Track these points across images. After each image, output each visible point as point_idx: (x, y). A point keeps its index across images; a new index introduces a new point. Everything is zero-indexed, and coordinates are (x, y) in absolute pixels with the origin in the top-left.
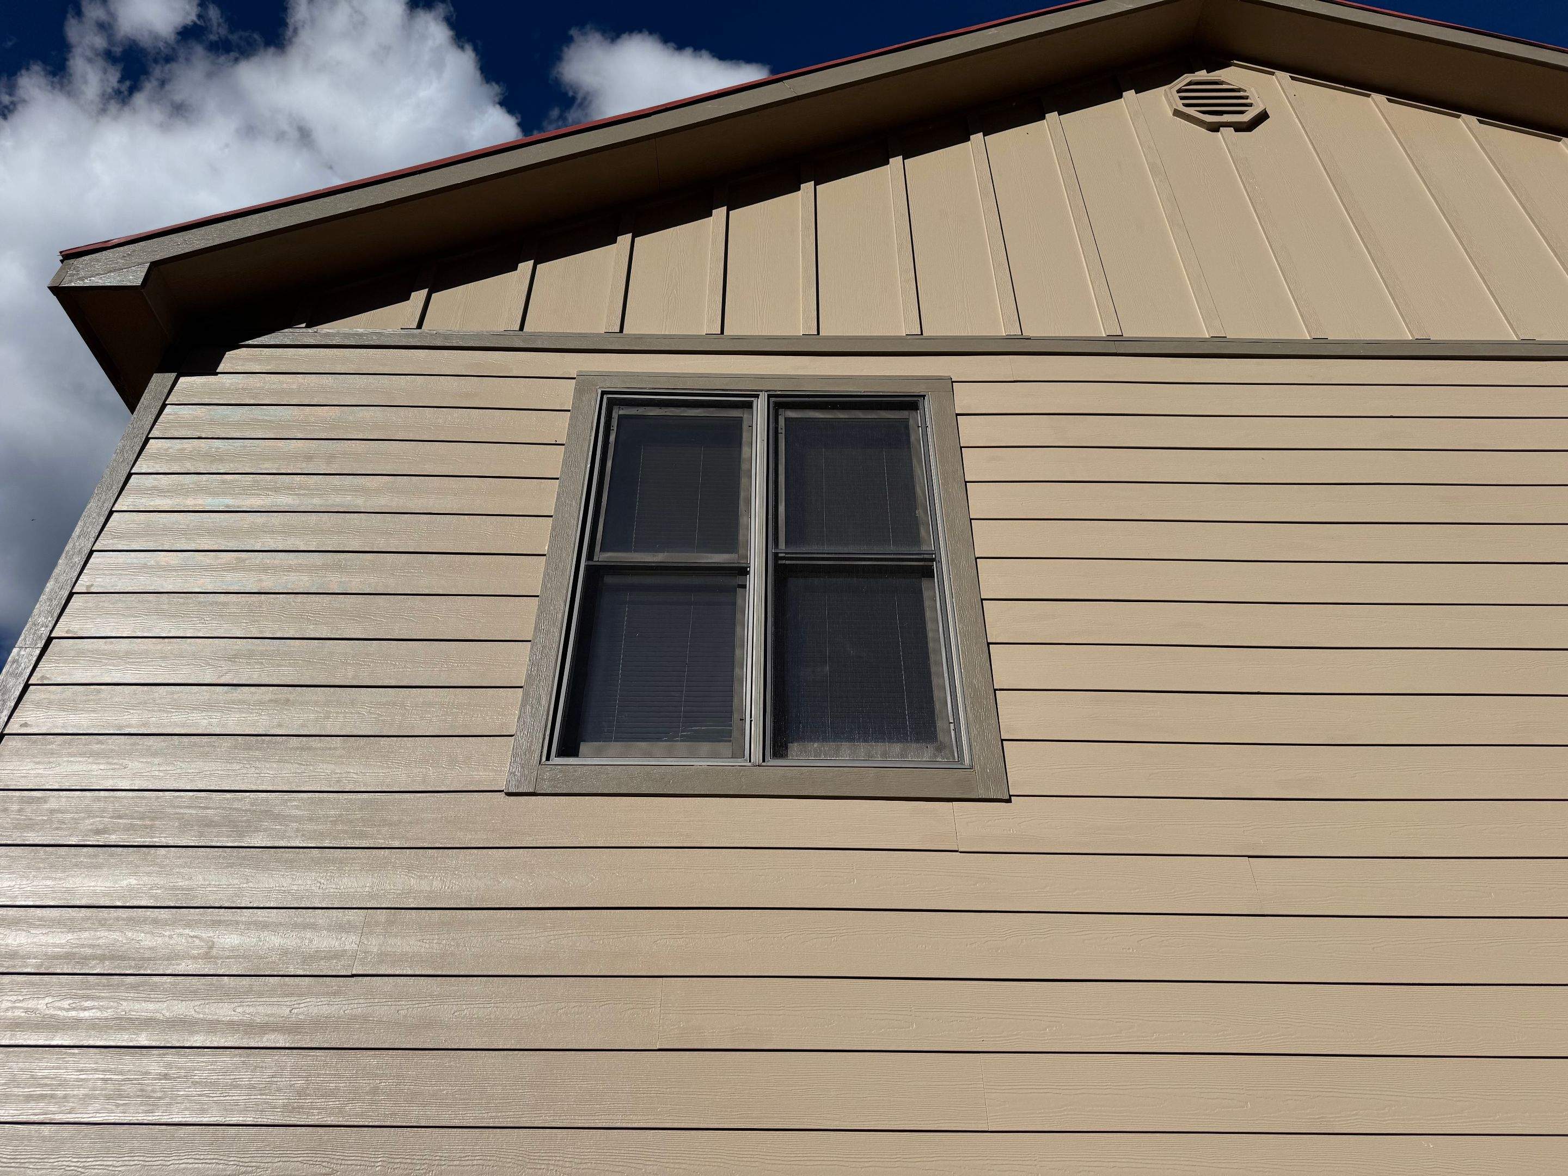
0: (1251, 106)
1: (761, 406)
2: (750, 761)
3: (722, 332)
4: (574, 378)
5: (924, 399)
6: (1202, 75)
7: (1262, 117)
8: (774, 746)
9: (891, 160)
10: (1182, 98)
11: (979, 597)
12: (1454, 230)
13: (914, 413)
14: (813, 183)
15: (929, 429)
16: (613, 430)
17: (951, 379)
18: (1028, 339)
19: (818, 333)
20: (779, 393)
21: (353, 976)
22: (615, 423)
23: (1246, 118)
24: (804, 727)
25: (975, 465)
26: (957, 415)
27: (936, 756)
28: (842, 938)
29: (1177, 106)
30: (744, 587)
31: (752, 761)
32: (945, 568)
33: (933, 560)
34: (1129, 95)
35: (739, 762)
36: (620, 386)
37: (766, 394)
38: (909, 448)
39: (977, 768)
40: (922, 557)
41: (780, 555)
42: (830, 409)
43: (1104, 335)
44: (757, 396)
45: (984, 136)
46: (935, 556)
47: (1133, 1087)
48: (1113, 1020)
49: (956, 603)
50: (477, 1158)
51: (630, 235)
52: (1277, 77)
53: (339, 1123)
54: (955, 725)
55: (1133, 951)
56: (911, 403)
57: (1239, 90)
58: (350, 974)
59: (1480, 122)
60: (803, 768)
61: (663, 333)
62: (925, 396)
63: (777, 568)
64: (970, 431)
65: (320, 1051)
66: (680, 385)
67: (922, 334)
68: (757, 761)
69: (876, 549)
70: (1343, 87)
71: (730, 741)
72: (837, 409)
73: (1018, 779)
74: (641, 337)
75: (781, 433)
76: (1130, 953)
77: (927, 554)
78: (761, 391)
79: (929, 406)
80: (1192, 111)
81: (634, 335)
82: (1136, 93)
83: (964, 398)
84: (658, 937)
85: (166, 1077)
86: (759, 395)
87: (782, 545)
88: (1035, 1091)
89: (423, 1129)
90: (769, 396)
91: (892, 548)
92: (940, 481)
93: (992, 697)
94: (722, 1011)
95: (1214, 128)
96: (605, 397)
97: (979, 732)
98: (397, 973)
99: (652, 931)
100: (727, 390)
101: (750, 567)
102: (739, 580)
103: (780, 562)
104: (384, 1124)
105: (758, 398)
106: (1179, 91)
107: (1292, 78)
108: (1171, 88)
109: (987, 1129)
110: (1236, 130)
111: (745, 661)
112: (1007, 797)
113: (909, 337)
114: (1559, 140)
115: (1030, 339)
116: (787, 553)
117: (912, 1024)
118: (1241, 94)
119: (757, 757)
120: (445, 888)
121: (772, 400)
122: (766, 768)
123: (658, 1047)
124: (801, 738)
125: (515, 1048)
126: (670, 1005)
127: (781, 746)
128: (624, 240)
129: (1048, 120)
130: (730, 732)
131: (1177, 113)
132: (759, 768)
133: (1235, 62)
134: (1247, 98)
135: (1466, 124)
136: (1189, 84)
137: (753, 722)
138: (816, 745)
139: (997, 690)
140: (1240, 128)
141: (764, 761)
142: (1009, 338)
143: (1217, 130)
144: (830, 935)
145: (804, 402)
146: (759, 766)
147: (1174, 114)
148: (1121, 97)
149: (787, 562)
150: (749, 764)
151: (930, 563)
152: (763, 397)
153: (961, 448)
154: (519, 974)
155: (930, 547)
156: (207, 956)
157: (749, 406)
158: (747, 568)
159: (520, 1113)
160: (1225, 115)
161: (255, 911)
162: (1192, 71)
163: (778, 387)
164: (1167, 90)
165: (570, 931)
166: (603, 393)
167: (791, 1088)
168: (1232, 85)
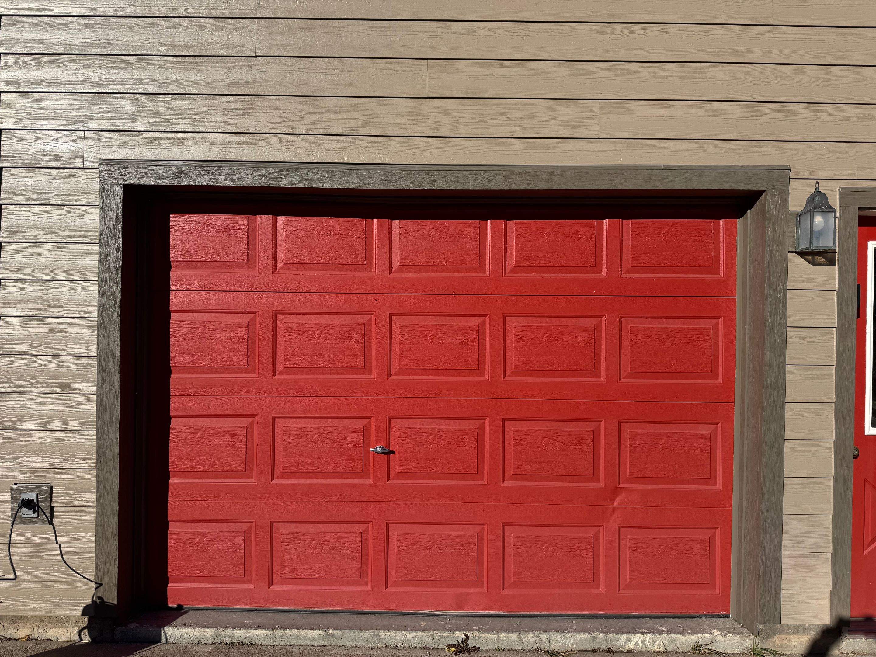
21: (256, 57)
28: (528, 38)
47: (677, 117)
50: (339, 149)
53: (266, 132)
58: (254, 55)
65: (248, 96)
76: (691, 47)
84: (424, 37)
85: (170, 109)
88: (626, 119)
89: (309, 136)
94: (460, 78)
98: (280, 55)
99: (420, 33)
104: (289, 133)
117: (564, 85)
120: (298, 6)
123: (427, 96)
125: (351, 96)
126: (432, 74)
144: (522, 37)
154: (348, 56)
156: (172, 45)
159: (358, 128)
161: (192, 19)
165: (373, 33)
167: (497, 117)
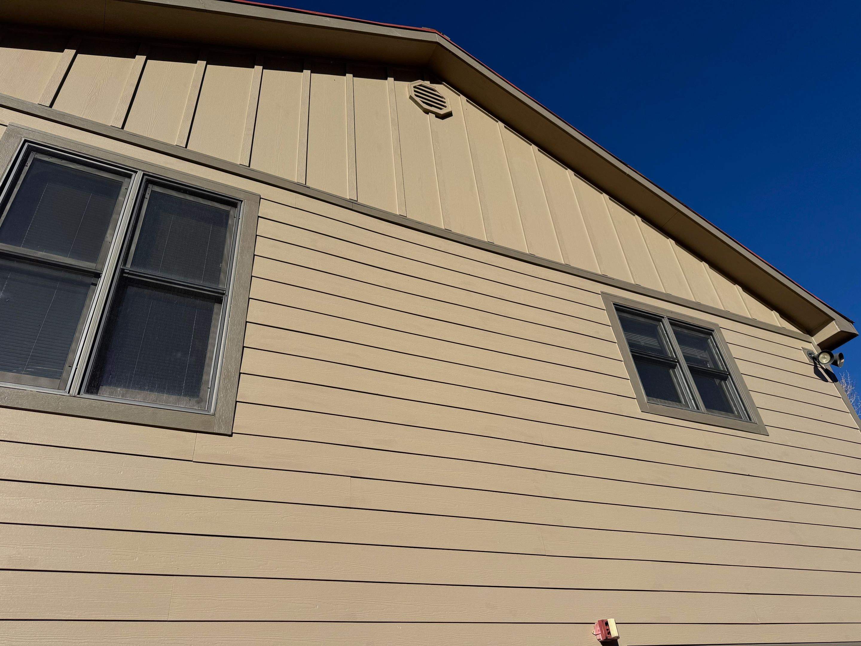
0: (446, 107)
1: (137, 179)
2: (69, 393)
3: (123, 127)
4: (7, 126)
5: (242, 203)
6: (427, 83)
7: (449, 115)
8: (89, 386)
9: (255, 66)
10: (415, 91)
11: (245, 320)
12: (516, 196)
13: (234, 209)
14: (205, 62)
15: (240, 220)
16: (27, 166)
17: (260, 196)
18: (308, 187)
19: (186, 147)
20: (151, 174)
22: (29, 163)
23: (442, 112)
24: (112, 378)
25: (262, 247)
26: (259, 217)
27: (194, 406)
29: (412, 94)
30: (96, 285)
31: (70, 393)
32: (229, 300)
33: (224, 294)
34: (391, 80)
35: (61, 392)
36: (39, 140)
37: (142, 172)
38: (226, 227)
39: (217, 415)
40: (218, 291)
41: (125, 271)
42: (181, 192)
43: (348, 198)
44: (136, 172)
45: (311, 73)
46: (226, 292)
48: (257, 560)
49: (231, 321)
51: (74, 51)
52: (460, 98)
54: (211, 390)
55: (278, 522)
56: (233, 203)
57: (442, 97)
59: (539, 150)
60: (105, 402)
61: (81, 116)
62: (243, 201)
63: (121, 277)
64: (263, 227)
66: (84, 151)
67: (249, 166)
68: (74, 393)
69: (189, 280)
70: (488, 113)
71: (59, 379)
72: (186, 193)
73: (240, 424)
74: (64, 115)
75: (147, 198)
77: (221, 290)
78: (140, 170)
79: (243, 208)
80: (418, 99)
81: (59, 111)
82: (395, 80)
83: (265, 209)
86: (138, 172)
87: (128, 266)
90: (144, 175)
91: (201, 282)
92: (239, 251)
93: (237, 377)
95: (427, 112)
96: (26, 144)
97: (224, 396)
100: (117, 163)
101: (102, 274)
102: (93, 280)
103: (124, 275)
105: (136, 173)
106: (415, 87)
107: (467, 101)
108: (411, 84)
109: (167, 620)
110: (436, 117)
111: (83, 331)
112: (230, 433)
113: (241, 166)
114: (567, 169)
115: (309, 188)
116: (130, 270)
118: (443, 100)
119: (75, 391)
121: (146, 177)
122: (79, 398)
124: (110, 384)
127: (94, 386)
128: (69, 53)
129: (347, 76)
130: (62, 373)
131: (411, 98)
132: (74, 398)
133: (444, 83)
134: (445, 102)
135: (533, 149)
136: (420, 85)
137: (77, 369)
138: (119, 389)
139: (242, 373)
140: (438, 116)
141: (79, 393)
142: (298, 184)
143: (428, 113)
145: (167, 184)
146: (74, 396)
147: (409, 98)
148: (386, 79)
149: (129, 276)
150: (68, 395)
151: (221, 296)
152: (140, 174)
153: (257, 235)
155: (224, 287)
157: (130, 176)
158: (101, 274)
160: (433, 107)
162: (423, 80)
163: (151, 170)
164: (409, 85)
166: (26, 141)
168: (439, 93)
